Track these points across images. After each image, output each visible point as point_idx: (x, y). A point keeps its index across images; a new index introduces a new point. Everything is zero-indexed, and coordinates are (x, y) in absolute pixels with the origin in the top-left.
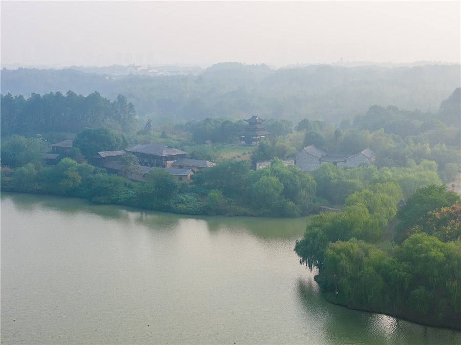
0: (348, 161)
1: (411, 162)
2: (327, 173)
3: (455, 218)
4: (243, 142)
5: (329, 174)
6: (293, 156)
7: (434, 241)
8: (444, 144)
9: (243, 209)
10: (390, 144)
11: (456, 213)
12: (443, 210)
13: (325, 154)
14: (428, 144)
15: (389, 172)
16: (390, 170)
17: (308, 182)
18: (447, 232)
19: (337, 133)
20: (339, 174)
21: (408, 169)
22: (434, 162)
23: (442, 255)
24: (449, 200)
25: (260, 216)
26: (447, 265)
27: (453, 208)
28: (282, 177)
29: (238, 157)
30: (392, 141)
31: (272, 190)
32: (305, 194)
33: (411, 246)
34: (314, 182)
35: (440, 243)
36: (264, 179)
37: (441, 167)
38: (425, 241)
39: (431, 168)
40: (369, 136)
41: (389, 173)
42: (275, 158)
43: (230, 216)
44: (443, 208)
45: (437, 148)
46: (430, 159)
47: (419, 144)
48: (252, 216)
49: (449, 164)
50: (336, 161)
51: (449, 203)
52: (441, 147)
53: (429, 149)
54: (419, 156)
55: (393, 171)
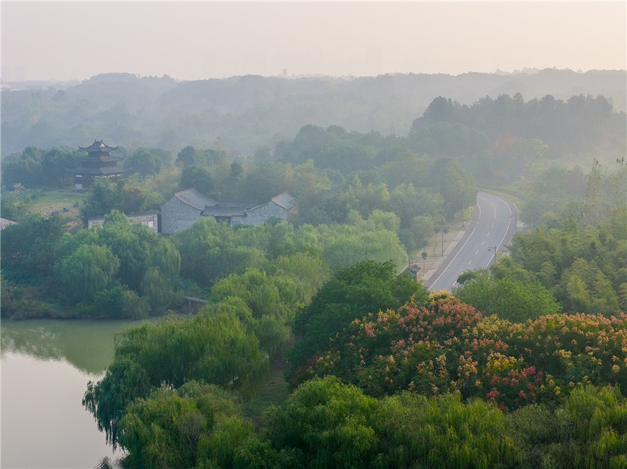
0: (248, 214)
1: (354, 214)
2: (201, 237)
3: (405, 336)
4: (79, 186)
5: (205, 238)
6: (155, 208)
7: (352, 397)
8: (411, 184)
9: (44, 306)
10: (322, 184)
11: (407, 324)
12: (383, 316)
13: (212, 204)
14: (385, 185)
15: (312, 234)
16: (316, 229)
17: (165, 253)
18: (388, 369)
19: (236, 168)
20: (224, 238)
21: (346, 227)
22: (392, 214)
23: (369, 431)
24: (397, 294)
25: (73, 318)
26: (380, 456)
27: (404, 313)
28: (118, 247)
29: (65, 210)
30: (327, 179)
31: (97, 269)
32: (157, 276)
33: (302, 410)
34: (177, 253)
35: (366, 400)
36: (84, 250)
37: (406, 223)
38: (333, 397)
39: (387, 226)
40: (289, 172)
41: (314, 235)
42: (113, 211)
43: (18, 320)
44: (381, 313)
45: (399, 191)
46: (387, 209)
47: (370, 185)
48: (59, 318)
49: (419, 217)
50: (230, 215)
51: (398, 301)
52: (406, 189)
53: (387, 192)
54: (368, 205)
55: (321, 231)
